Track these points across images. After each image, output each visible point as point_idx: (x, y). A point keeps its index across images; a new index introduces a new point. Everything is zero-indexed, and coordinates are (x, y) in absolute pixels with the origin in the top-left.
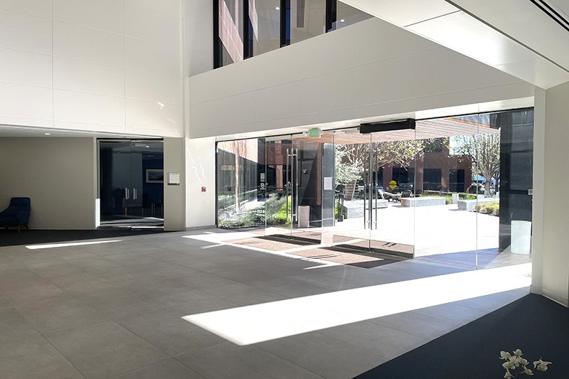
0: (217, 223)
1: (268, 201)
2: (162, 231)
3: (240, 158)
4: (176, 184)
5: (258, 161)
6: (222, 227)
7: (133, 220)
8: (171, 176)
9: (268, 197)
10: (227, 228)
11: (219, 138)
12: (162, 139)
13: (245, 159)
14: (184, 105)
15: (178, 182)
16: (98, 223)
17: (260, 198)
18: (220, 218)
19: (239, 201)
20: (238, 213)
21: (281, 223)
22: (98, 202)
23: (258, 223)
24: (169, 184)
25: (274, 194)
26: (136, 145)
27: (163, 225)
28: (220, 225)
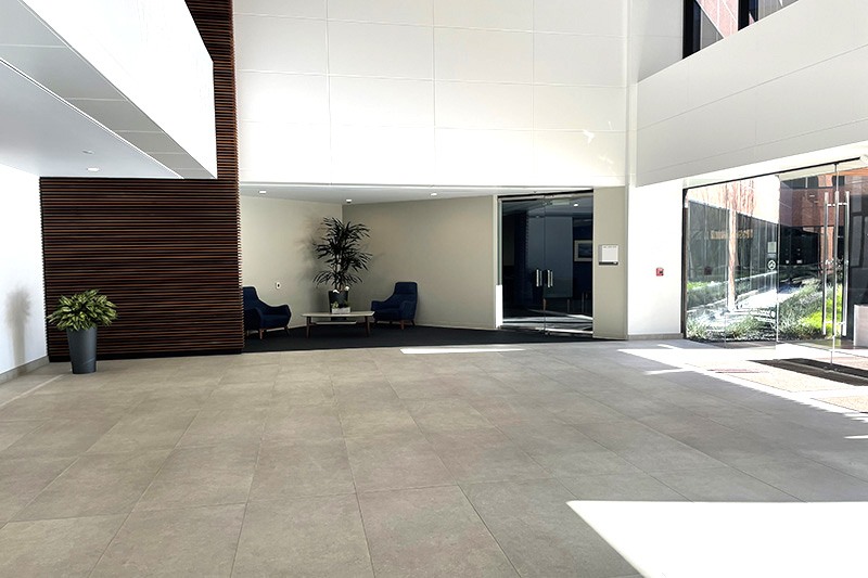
0: (683, 330)
1: (796, 292)
2: (589, 339)
3: (739, 216)
4: (612, 263)
5: (781, 219)
6: (694, 339)
7: (548, 319)
8: (605, 250)
9: (799, 285)
10: (702, 341)
11: (689, 181)
12: (592, 191)
13: (751, 218)
14: (627, 131)
15: (615, 261)
16: (499, 321)
17: (782, 287)
18: (690, 322)
19: (738, 293)
20: (732, 313)
21: (816, 335)
22: (499, 290)
23: (765, 333)
24: (601, 263)
25: (813, 281)
26: (555, 203)
27: (591, 329)
28: (689, 334)
